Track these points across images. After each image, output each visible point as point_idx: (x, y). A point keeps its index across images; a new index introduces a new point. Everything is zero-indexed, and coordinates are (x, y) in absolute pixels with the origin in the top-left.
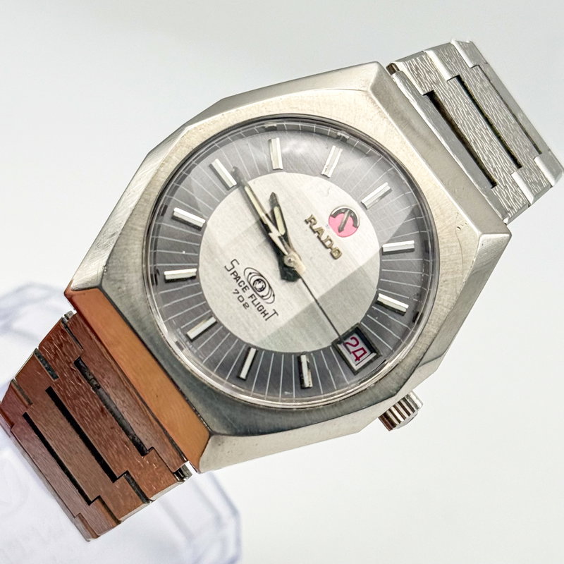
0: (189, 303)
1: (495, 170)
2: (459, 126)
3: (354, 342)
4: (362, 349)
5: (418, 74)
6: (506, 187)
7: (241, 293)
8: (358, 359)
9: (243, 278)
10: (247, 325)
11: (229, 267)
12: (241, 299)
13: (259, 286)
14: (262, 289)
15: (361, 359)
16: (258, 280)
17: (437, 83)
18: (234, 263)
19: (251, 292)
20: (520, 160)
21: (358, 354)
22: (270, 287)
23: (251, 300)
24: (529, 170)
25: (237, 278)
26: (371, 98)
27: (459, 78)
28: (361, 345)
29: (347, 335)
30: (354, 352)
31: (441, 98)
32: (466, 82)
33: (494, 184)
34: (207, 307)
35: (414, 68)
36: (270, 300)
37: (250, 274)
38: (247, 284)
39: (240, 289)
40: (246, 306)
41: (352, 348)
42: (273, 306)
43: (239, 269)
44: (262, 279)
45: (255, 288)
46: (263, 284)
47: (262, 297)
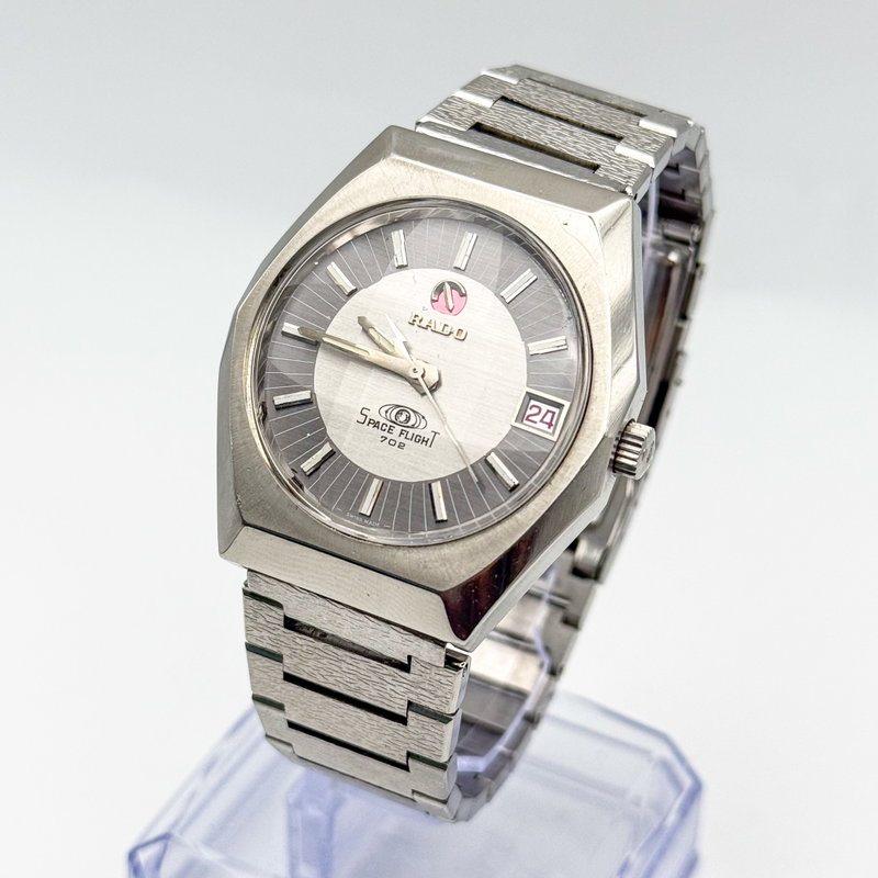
0: (342, 482)
1: (589, 154)
2: (525, 138)
3: (535, 410)
4: (548, 411)
5: (451, 117)
6: (612, 163)
7: (389, 436)
8: (550, 425)
9: (382, 421)
10: (412, 464)
11: (362, 419)
12: (392, 443)
13: (403, 418)
14: (408, 419)
15: (554, 423)
16: (398, 413)
17: (479, 113)
18: (365, 412)
19: (398, 429)
20: (618, 132)
21: (548, 419)
22: (415, 412)
23: (403, 436)
24: (634, 136)
25: (376, 425)
26: (398, 161)
27: (504, 98)
28: (545, 407)
29: (525, 407)
30: (542, 421)
31: (489, 124)
32: (515, 98)
33: (595, 167)
34: (363, 472)
35: (443, 114)
36: (422, 426)
37: (387, 412)
38: (389, 424)
39: (385, 434)
40: (401, 446)
41: (537, 418)
42: (429, 429)
43: (373, 415)
44: (401, 410)
45: (399, 423)
46: (404, 414)
47: (412, 427)
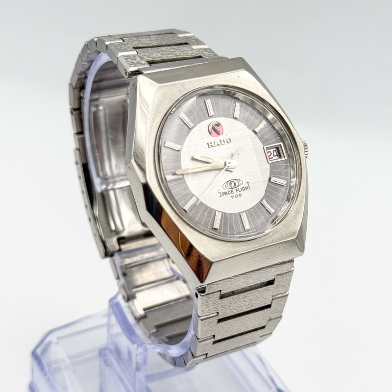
0: (231, 223)
4: (274, 151)
7: (234, 195)
8: (277, 156)
9: (227, 191)
10: (249, 200)
11: (220, 195)
12: (236, 196)
13: (233, 185)
14: (235, 184)
16: (230, 184)
18: (219, 191)
19: (234, 190)
21: (275, 154)
22: (235, 180)
23: (238, 191)
25: (226, 193)
30: (274, 156)
34: (235, 214)
36: (241, 183)
37: (226, 186)
38: (230, 190)
39: (232, 195)
40: (240, 195)
41: (272, 156)
42: (244, 183)
43: (222, 191)
44: (230, 182)
45: (234, 187)
46: (232, 183)
47: (238, 186)
